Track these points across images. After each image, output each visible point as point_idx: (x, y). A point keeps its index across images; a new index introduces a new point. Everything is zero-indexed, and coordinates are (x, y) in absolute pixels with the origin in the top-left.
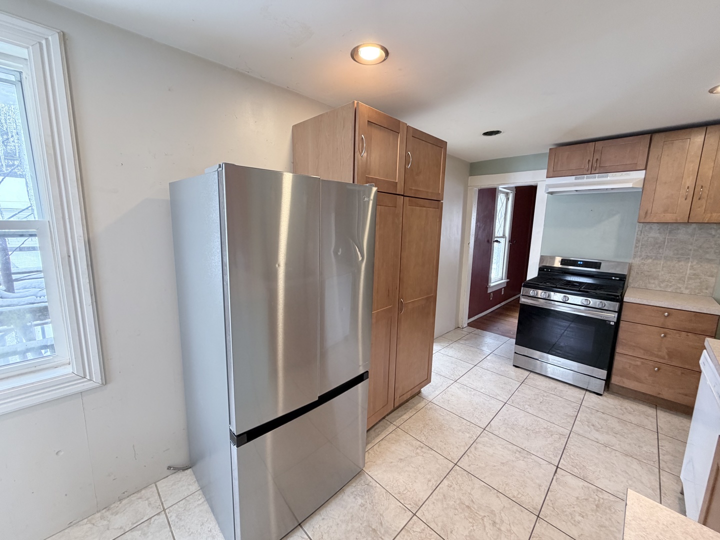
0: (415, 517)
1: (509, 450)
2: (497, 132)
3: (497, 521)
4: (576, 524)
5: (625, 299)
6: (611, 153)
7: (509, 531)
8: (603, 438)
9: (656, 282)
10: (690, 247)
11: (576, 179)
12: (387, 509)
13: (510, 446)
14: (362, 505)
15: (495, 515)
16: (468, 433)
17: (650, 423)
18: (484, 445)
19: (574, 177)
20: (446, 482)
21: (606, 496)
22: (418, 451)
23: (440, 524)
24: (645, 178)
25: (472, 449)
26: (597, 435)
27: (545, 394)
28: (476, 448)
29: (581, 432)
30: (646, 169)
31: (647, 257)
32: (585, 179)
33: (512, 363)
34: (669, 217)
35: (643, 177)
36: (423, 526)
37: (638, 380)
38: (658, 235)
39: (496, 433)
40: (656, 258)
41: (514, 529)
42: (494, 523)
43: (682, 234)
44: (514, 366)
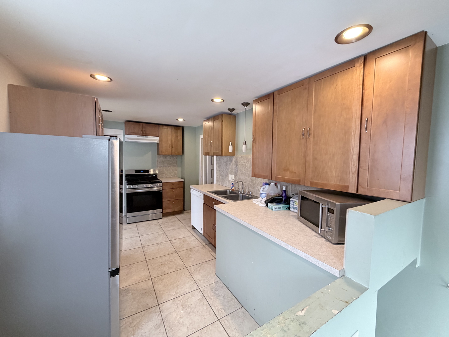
0: (152, 279)
1: (155, 246)
2: (111, 111)
3: (171, 260)
4: (184, 247)
5: (162, 182)
6: (149, 129)
7: (175, 259)
8: (172, 228)
9: (164, 175)
10: (171, 162)
11: (137, 137)
12: (142, 286)
13: (154, 245)
14: (132, 294)
15: (169, 260)
16: (139, 251)
17: (176, 219)
18: (148, 250)
19: (137, 136)
20: (149, 266)
21: (183, 239)
22: (129, 268)
23: (160, 273)
24: (159, 140)
25: (145, 254)
26: (170, 229)
27: (148, 227)
28: (146, 253)
29: (166, 230)
30: (159, 136)
31: (161, 167)
32: (141, 137)
33: (126, 224)
34: (167, 153)
35: (158, 139)
36: (157, 278)
37: (169, 208)
38: (162, 159)
39: (147, 245)
40: (163, 167)
41: (175, 258)
42: (171, 261)
43: (168, 158)
44: (128, 224)
